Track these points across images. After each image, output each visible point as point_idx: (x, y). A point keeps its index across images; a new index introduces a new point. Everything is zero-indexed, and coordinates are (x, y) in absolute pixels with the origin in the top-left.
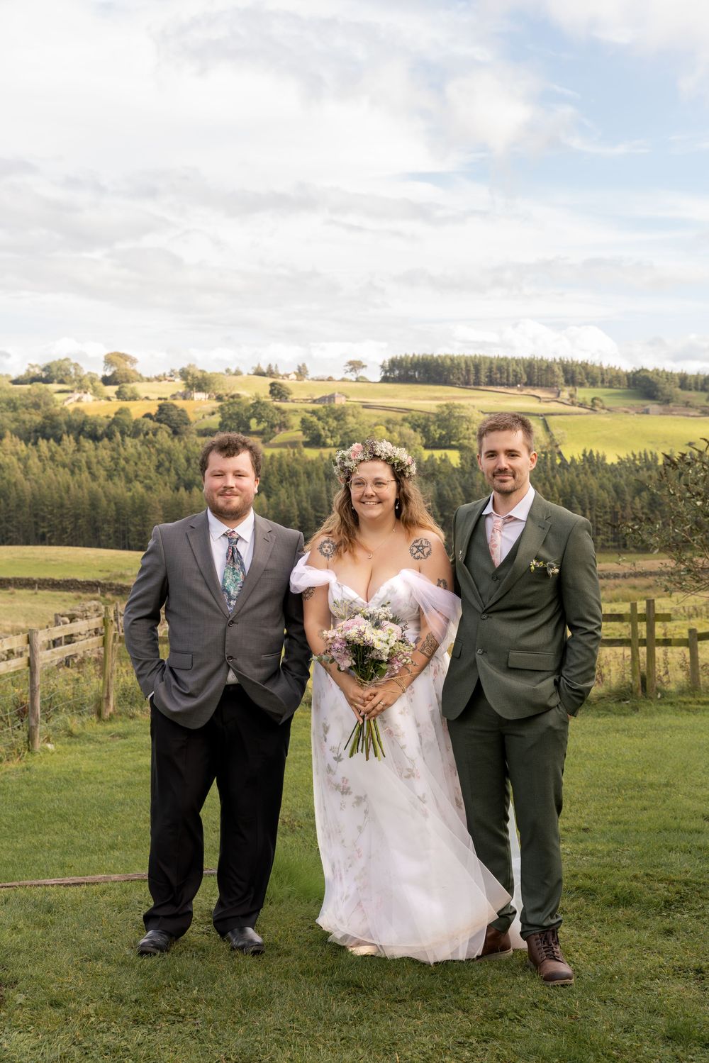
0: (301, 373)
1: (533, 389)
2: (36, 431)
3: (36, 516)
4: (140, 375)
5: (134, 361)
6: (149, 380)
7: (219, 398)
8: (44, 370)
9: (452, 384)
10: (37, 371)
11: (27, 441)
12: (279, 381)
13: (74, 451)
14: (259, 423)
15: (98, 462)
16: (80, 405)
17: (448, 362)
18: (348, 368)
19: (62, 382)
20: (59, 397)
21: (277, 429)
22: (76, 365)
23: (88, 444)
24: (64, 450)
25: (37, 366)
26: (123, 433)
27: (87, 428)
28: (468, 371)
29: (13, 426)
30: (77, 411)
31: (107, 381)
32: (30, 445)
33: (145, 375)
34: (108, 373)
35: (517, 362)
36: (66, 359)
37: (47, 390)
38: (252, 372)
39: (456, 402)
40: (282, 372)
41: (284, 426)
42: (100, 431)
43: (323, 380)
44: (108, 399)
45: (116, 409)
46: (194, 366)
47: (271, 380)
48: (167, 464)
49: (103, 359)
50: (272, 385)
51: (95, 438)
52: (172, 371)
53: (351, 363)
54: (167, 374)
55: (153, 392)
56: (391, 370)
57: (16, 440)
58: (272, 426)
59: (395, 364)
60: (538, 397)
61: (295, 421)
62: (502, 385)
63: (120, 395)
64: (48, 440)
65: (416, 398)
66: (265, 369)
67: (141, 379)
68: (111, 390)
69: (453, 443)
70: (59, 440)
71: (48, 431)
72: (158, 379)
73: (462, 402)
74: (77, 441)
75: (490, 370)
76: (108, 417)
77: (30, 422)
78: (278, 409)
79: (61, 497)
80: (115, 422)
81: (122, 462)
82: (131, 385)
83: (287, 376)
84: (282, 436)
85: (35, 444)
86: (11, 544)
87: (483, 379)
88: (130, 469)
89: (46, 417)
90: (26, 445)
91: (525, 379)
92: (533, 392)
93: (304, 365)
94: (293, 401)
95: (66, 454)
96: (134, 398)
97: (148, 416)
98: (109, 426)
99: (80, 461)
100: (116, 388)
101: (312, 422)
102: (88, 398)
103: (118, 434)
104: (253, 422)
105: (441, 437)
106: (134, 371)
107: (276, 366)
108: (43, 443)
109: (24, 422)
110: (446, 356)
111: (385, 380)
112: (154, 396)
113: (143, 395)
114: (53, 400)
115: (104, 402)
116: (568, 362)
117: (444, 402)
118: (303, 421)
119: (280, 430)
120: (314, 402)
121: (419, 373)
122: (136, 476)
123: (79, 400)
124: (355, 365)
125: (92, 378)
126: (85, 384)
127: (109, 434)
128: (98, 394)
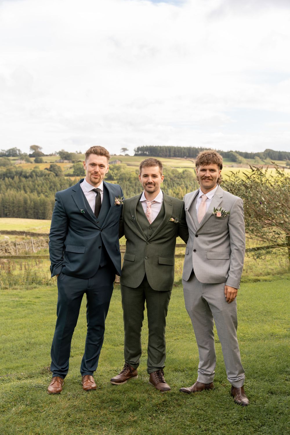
1: (190, 158)
2: (4, 175)
3: (3, 206)
5: (41, 148)
6: (47, 155)
7: (73, 162)
8: (7, 152)
10: (5, 152)
13: (18, 182)
15: (28, 186)
16: (21, 165)
17: (159, 148)
18: (122, 151)
19: (14, 156)
20: (13, 162)
22: (19, 150)
23: (24, 179)
24: (15, 182)
25: (4, 150)
26: (36, 175)
27: (23, 174)
28: (166, 152)
30: (20, 167)
31: (31, 156)
34: (32, 153)
35: (185, 148)
36: (15, 148)
37: (8, 159)
42: (28, 174)
44: (31, 163)
45: (34, 166)
46: (64, 150)
48: (53, 187)
49: (30, 148)
51: (26, 177)
52: (56, 152)
53: (123, 149)
54: (54, 153)
55: (49, 160)
56: (138, 151)
59: (139, 149)
62: (179, 157)
63: (37, 161)
64: (8, 178)
67: (44, 155)
68: (32, 159)
70: (13, 178)
71: (8, 174)
72: (51, 155)
74: (19, 178)
75: (175, 151)
76: (31, 169)
77: (1, 171)
79: (13, 200)
80: (34, 171)
81: (37, 186)
82: (41, 157)
85: (4, 179)
87: (172, 154)
88: (39, 189)
89: (8, 170)
91: (187, 154)
92: (190, 160)
96: (41, 162)
97: (46, 169)
98: (31, 173)
99: (21, 186)
100: (34, 158)
102: (23, 162)
106: (41, 152)
108: (6, 179)
110: (158, 146)
111: (136, 155)
112: (49, 162)
113: (45, 161)
114: (10, 163)
121: (148, 152)
122: (42, 191)
123: (20, 163)
124: (125, 150)
125: (26, 155)
126: (23, 157)
127: (31, 176)
128: (28, 161)
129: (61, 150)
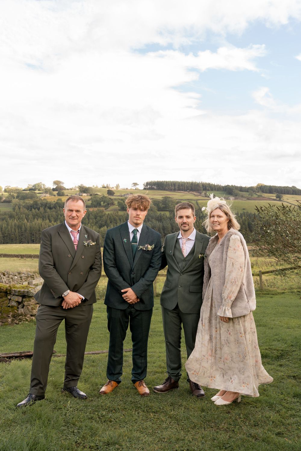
0: (117, 186)
1: (193, 192)
2: (31, 206)
3: (31, 234)
4: (65, 188)
5: (63, 183)
6: (68, 189)
7: (91, 195)
8: (33, 186)
9: (167, 190)
10: (31, 187)
11: (28, 209)
12: (111, 189)
13: (44, 213)
14: (104, 203)
15: (52, 216)
16: (45, 198)
17: (165, 183)
18: (133, 185)
19: (39, 190)
20: (38, 195)
21: (110, 205)
22: (44, 185)
23: (48, 210)
24: (40, 212)
25: (31, 185)
26: (59, 207)
27: (48, 205)
28: (172, 186)
29: (23, 205)
30: (44, 199)
31: (54, 190)
32: (29, 211)
33: (66, 188)
34: (55, 187)
35: (188, 183)
36: (41, 183)
37: (34, 193)
38: (101, 187)
39: (168, 196)
40: (111, 187)
41: (113, 204)
42: (52, 206)
43: (125, 189)
44: (55, 196)
45: (57, 199)
46: (83, 185)
47: (108, 189)
49: (53, 183)
50: (108, 191)
51: (50, 208)
52: (76, 186)
53: (134, 184)
54: (74, 188)
55: (69, 193)
56: (147, 186)
57: (25, 209)
58: (108, 204)
59: (148, 184)
60: (195, 194)
61: (116, 203)
62: (182, 190)
63: (59, 194)
64: (35, 209)
65: (155, 195)
66: (106, 186)
67: (65, 189)
68: (55, 193)
69: (167, 209)
70: (39, 209)
71: (35, 206)
72: (71, 189)
73: (170, 196)
74: (44, 209)
75: (179, 186)
76: (54, 201)
77: (29, 203)
78: (110, 198)
79: (40, 228)
80: (57, 203)
81: (60, 216)
82: (63, 191)
83: (113, 188)
84: (112, 207)
85: (31, 210)
86: (23, 243)
87: (177, 188)
89: (34, 202)
90: (28, 211)
91: (190, 189)
92: (193, 193)
93: (118, 184)
94: (115, 196)
95: (41, 214)
96: (63, 195)
98: (55, 204)
99: (46, 216)
100: (57, 192)
101: (121, 203)
102: (48, 195)
103: (58, 207)
104: (102, 203)
105: (163, 208)
106: (63, 187)
107: (109, 185)
108: (33, 210)
109: (27, 203)
110: (165, 181)
111: (145, 189)
112: (69, 195)
113: (66, 194)
114: (36, 196)
115: (53, 197)
116: (204, 183)
117: (164, 196)
118: (118, 203)
119: (111, 205)
120: (122, 196)
121: (156, 187)
123: (45, 196)
124: (135, 184)
125: (49, 190)
126: (47, 191)
127: (55, 207)
128: (51, 194)
129: (80, 185)
